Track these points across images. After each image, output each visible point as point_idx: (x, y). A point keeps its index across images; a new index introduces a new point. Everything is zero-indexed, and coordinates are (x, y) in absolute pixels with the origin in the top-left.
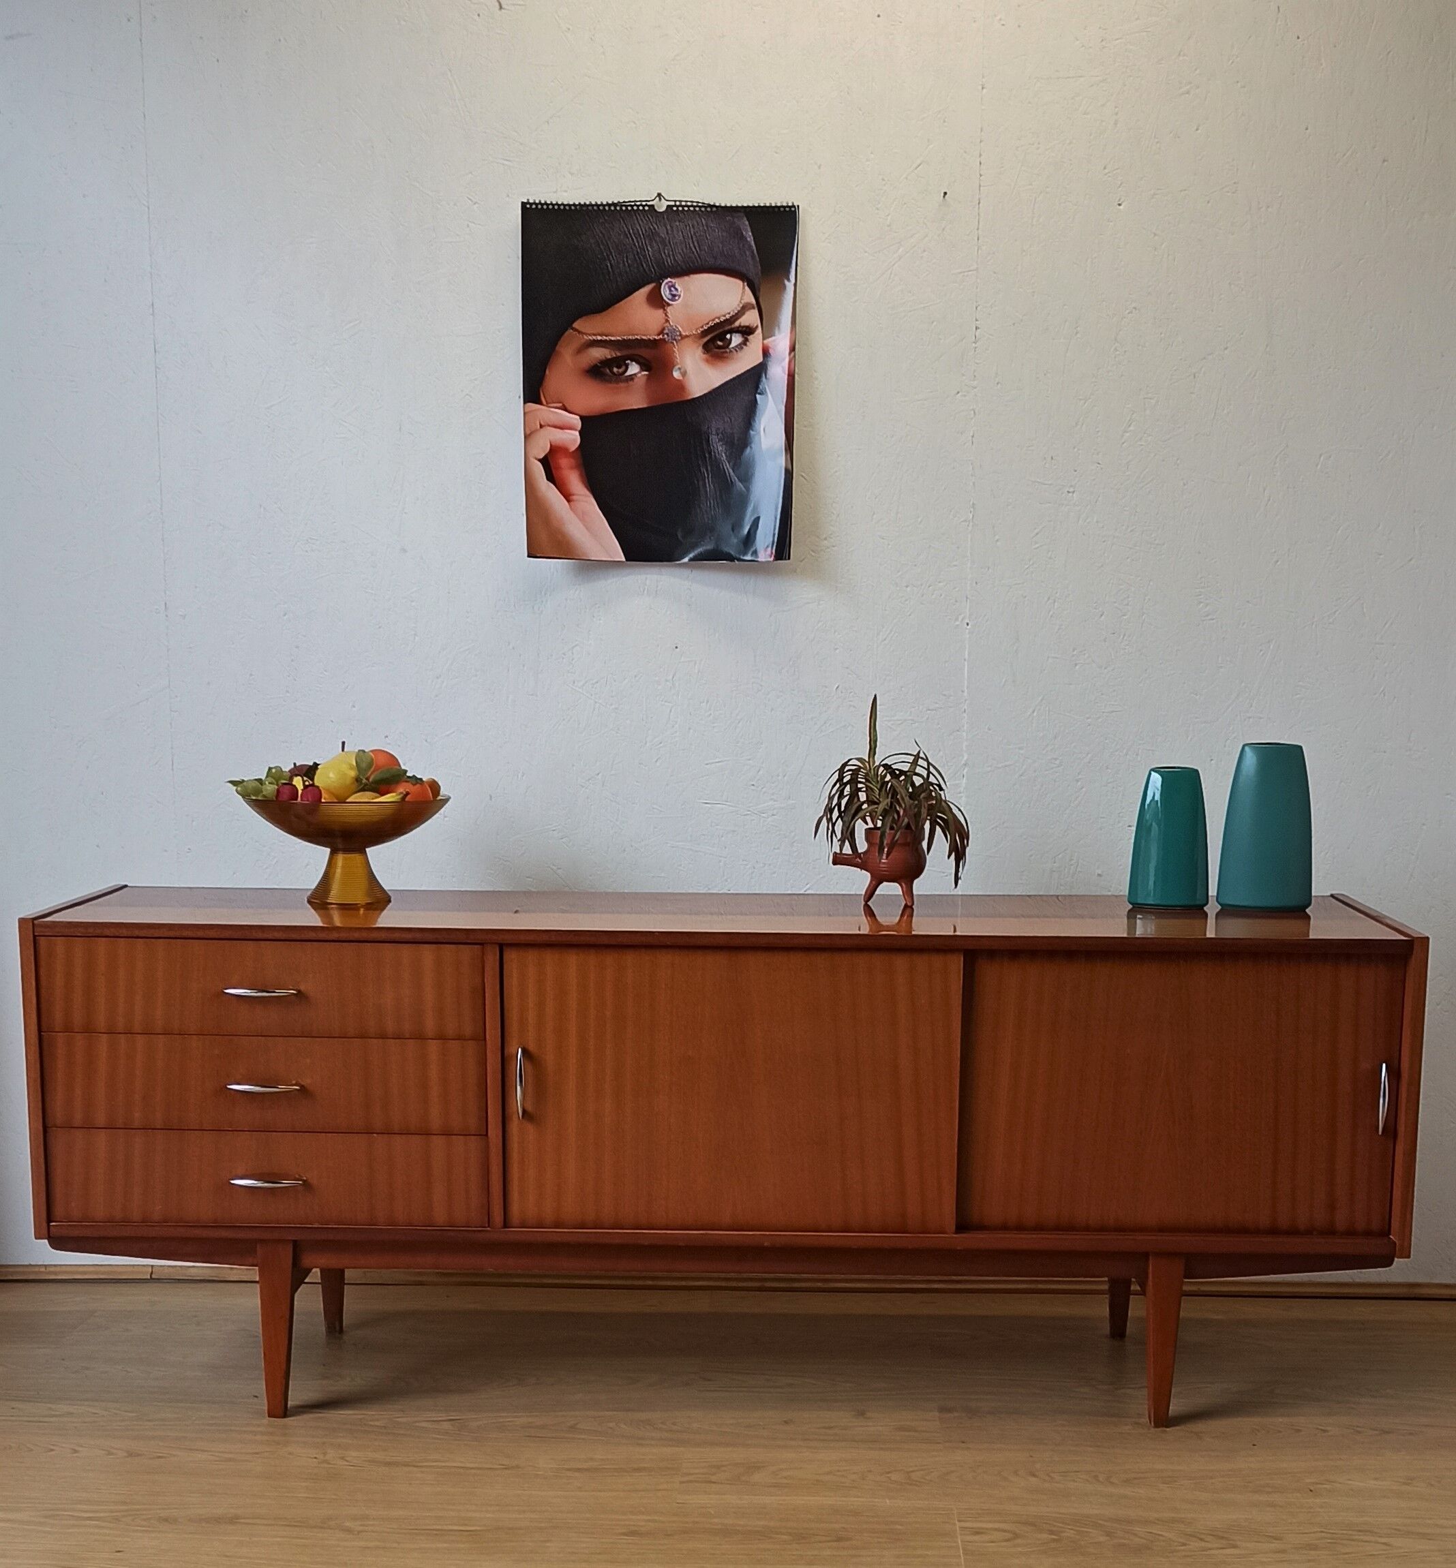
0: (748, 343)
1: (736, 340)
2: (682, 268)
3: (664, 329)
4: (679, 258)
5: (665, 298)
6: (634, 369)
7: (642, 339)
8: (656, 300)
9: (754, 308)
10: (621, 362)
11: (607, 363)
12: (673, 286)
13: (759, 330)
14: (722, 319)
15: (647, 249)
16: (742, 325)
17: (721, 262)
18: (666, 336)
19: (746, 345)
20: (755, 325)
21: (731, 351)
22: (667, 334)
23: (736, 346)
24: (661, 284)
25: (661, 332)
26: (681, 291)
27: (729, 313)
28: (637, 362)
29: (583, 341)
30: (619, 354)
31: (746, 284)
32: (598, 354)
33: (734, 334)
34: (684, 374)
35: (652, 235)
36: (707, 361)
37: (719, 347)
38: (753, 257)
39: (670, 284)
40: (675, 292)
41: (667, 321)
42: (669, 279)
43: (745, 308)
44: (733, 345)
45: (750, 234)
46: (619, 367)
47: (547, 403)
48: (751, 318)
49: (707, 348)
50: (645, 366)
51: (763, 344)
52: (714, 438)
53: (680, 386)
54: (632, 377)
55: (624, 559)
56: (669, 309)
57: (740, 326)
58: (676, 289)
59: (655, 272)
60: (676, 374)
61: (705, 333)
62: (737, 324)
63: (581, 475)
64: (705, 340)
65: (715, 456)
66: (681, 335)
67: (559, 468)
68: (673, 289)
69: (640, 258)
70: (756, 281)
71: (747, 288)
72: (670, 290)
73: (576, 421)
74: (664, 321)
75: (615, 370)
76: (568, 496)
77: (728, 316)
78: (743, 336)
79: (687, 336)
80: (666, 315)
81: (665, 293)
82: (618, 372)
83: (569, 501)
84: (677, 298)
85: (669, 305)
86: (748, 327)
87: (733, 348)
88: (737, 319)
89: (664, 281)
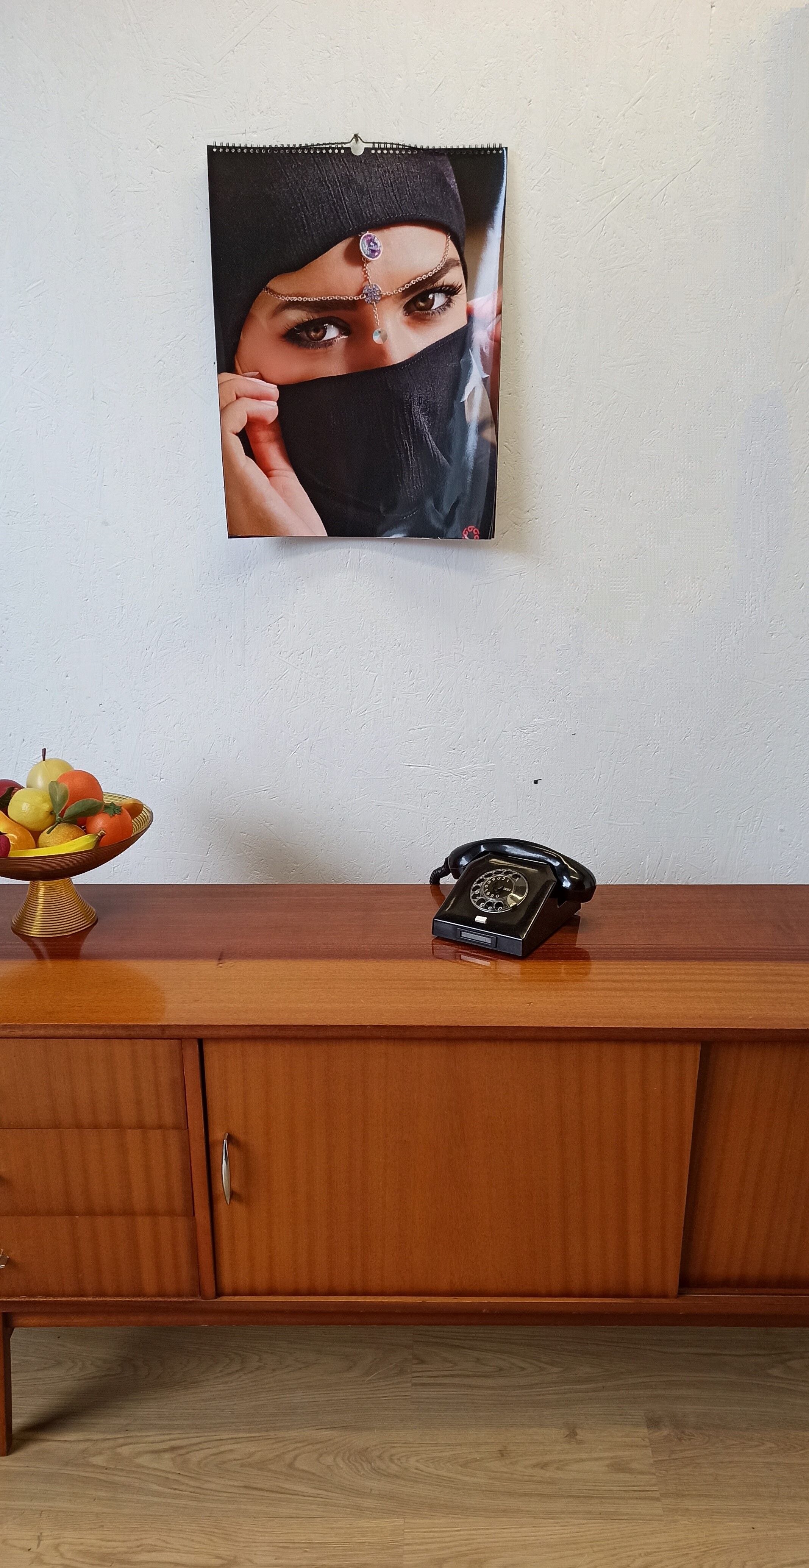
0: (451, 304)
1: (439, 300)
2: (381, 220)
3: (362, 289)
4: (378, 208)
5: (364, 254)
6: (332, 333)
7: (341, 300)
8: (355, 257)
9: (458, 265)
10: (318, 326)
11: (303, 326)
12: (372, 240)
13: (464, 290)
14: (424, 277)
15: (344, 198)
16: (445, 284)
17: (423, 213)
18: (365, 297)
19: (449, 306)
20: (459, 285)
21: (433, 312)
22: (367, 294)
23: (439, 307)
24: (360, 238)
25: (360, 292)
26: (380, 247)
27: (432, 271)
28: (336, 325)
29: (279, 303)
30: (316, 317)
31: (448, 238)
32: (295, 316)
33: (436, 294)
34: (385, 338)
35: (348, 182)
36: (409, 323)
37: (421, 309)
38: (457, 207)
39: (369, 238)
40: (374, 248)
41: (366, 280)
42: (368, 233)
43: (448, 266)
44: (434, 307)
45: (454, 180)
46: (317, 331)
47: (243, 372)
48: (454, 276)
49: (408, 309)
50: (344, 329)
51: (467, 304)
52: (416, 408)
53: (381, 352)
54: (330, 342)
55: (325, 535)
56: (368, 266)
57: (443, 286)
58: (376, 244)
59: (353, 225)
60: (377, 338)
61: (406, 293)
62: (440, 282)
63: (280, 448)
64: (407, 300)
65: (417, 427)
66: (381, 295)
67: (257, 441)
68: (372, 244)
69: (336, 209)
70: (460, 235)
71: (450, 242)
72: (369, 245)
73: (273, 390)
74: (363, 280)
75: (313, 334)
76: (267, 471)
77: (430, 275)
78: (446, 297)
79: (387, 296)
80: (365, 274)
81: (364, 247)
82: (315, 336)
83: (269, 477)
84: (376, 254)
85: (368, 262)
86: (451, 286)
87: (435, 309)
88: (440, 277)
89: (362, 235)
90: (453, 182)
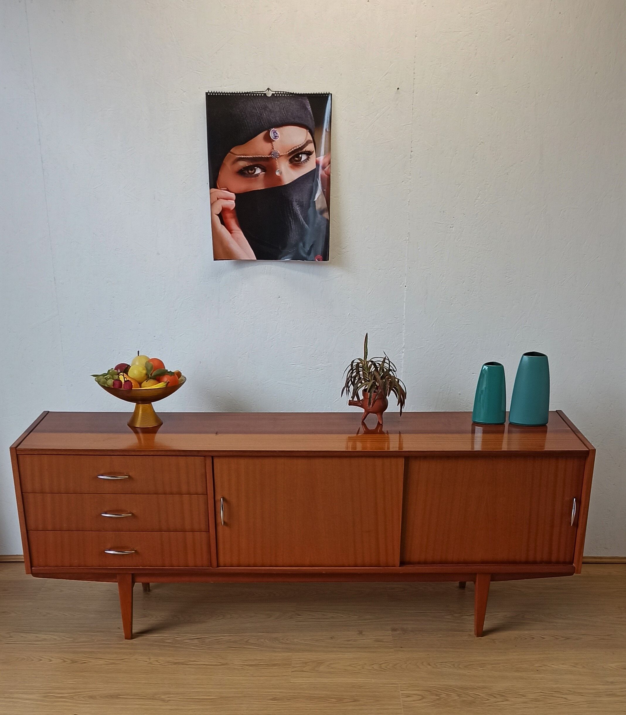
0: (309, 159)
1: (304, 157)
2: (279, 123)
3: (271, 152)
4: (278, 118)
5: (272, 138)
6: (258, 171)
7: (262, 157)
8: (268, 139)
9: (312, 142)
10: (252, 168)
11: (246, 168)
12: (275, 132)
13: (314, 153)
14: (298, 147)
15: (263, 115)
16: (306, 150)
17: (297, 120)
20: (312, 151)
21: (302, 163)
22: (273, 155)
23: (304, 160)
24: (270, 131)
25: (270, 154)
26: (279, 135)
27: (301, 145)
28: (260, 168)
29: (235, 158)
30: (251, 164)
31: (308, 131)
32: (242, 164)
33: (303, 155)
34: (281, 173)
35: (265, 108)
36: (291, 167)
37: (296, 161)
38: (311, 118)
39: (274, 131)
40: (276, 135)
41: (273, 148)
42: (273, 129)
43: (308, 143)
45: (310, 107)
46: (252, 170)
47: (220, 188)
48: (310, 147)
49: (291, 161)
50: (263, 169)
51: (316, 159)
52: (295, 204)
53: (279, 179)
54: (257, 175)
55: (256, 259)
56: (274, 143)
57: (305, 151)
58: (277, 134)
59: (267, 126)
60: (277, 173)
61: (290, 154)
62: (304, 150)
63: (236, 221)
64: (290, 157)
65: (295, 212)
66: (279, 155)
67: (226, 218)
68: (275, 133)
69: (260, 119)
70: (313, 130)
71: (309, 133)
72: (274, 134)
73: (233, 196)
74: (271, 148)
75: (250, 171)
76: (230, 231)
77: (300, 146)
78: (307, 156)
79: (282, 156)
80: (272, 146)
81: (272, 135)
82: (251, 172)
83: (231, 233)
84: (277, 138)
85: (274, 141)
86: (309, 152)
87: (303, 161)
88: (304, 148)
89: (271, 130)
90: (309, 107)
